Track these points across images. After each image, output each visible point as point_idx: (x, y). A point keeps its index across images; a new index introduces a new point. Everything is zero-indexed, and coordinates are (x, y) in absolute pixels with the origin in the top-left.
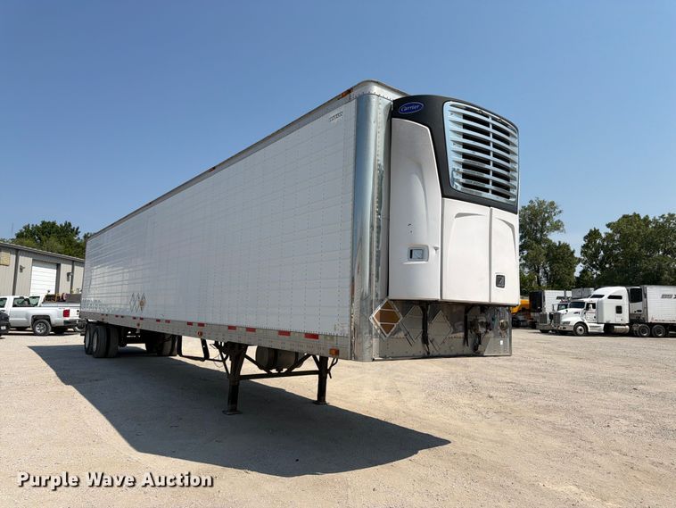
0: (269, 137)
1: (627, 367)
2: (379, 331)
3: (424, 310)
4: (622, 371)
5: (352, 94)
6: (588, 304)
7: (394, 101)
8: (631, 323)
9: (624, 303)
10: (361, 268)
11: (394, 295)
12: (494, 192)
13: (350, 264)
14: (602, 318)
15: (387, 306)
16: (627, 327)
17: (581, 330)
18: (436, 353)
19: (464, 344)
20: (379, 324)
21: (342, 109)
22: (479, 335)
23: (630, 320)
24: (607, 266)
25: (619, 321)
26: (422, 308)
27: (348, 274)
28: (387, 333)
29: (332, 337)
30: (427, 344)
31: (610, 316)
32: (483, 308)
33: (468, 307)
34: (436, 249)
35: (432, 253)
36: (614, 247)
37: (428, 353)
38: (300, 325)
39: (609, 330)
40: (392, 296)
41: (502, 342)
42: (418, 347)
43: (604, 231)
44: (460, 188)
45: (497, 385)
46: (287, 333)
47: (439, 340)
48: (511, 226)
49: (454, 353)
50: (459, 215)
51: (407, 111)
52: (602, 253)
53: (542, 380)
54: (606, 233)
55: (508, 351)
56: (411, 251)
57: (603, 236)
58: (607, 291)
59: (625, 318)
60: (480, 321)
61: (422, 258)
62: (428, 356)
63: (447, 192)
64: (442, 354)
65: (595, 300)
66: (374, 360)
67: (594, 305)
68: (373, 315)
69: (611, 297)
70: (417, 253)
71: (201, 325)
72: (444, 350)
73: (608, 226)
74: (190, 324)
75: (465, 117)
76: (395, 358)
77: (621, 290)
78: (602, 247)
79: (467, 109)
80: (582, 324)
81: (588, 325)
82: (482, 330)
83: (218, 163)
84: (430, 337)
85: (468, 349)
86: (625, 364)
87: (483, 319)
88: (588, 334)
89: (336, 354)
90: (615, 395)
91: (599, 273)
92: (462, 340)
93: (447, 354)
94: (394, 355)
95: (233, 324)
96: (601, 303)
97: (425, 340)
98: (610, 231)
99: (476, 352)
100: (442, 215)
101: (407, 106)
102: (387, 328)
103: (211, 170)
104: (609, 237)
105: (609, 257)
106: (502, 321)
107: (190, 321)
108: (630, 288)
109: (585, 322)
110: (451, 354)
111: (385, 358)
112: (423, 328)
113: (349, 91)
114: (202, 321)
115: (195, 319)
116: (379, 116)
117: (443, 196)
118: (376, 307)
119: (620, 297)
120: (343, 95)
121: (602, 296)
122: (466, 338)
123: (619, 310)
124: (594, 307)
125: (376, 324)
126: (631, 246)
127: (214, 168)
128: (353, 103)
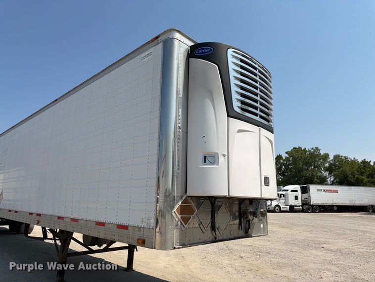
0: (96, 75)
1: (310, 232)
2: (179, 223)
3: (213, 204)
4: (309, 235)
5: (159, 39)
6: (281, 195)
7: (191, 47)
8: (303, 205)
9: (299, 194)
10: (165, 173)
11: (191, 192)
12: (261, 117)
13: (156, 167)
14: (288, 203)
15: (185, 201)
16: (301, 207)
17: (277, 209)
18: (221, 238)
19: (239, 228)
20: (179, 216)
21: (152, 50)
22: (249, 221)
23: (302, 203)
24: (286, 174)
25: (297, 204)
26: (211, 202)
27: (155, 176)
28: (186, 224)
29: (139, 228)
30: (215, 231)
31: (292, 201)
32: (252, 201)
33: (241, 201)
34: (224, 156)
35: (221, 159)
36: (290, 164)
37: (216, 238)
38: (113, 218)
39: (292, 209)
40: (190, 193)
41: (262, 225)
42: (209, 234)
43: (284, 156)
44: (239, 110)
45: (243, 248)
46: (103, 224)
47: (222, 227)
48: (271, 142)
49: (233, 237)
50: (240, 131)
51: (200, 53)
52: (284, 167)
53: (268, 243)
54: (285, 157)
55: (265, 232)
56: (205, 157)
57: (284, 158)
58: (290, 187)
59: (299, 202)
60: (249, 211)
61: (213, 163)
62: (215, 240)
63: (231, 114)
64: (225, 237)
65: (284, 193)
66: (175, 248)
67: (284, 195)
68: (175, 210)
69: (292, 191)
70: (210, 158)
71: (39, 215)
72: (226, 234)
73: (286, 153)
74: (31, 214)
75: (242, 61)
76: (191, 245)
77: (297, 187)
78: (284, 164)
79: (243, 56)
80: (278, 206)
81: (281, 206)
82: (250, 217)
83: (59, 97)
84: (217, 225)
85: (242, 233)
86: (308, 230)
87: (251, 209)
88: (281, 212)
89: (143, 243)
90: (314, 252)
91: (282, 177)
92: (237, 226)
93: (228, 237)
94: (191, 242)
95: (61, 215)
96: (287, 194)
97: (213, 228)
98: (287, 156)
99: (247, 235)
100: (228, 130)
101: (201, 49)
102: (185, 220)
103: (54, 102)
104: (287, 159)
105: (287, 170)
106: (262, 210)
107: (31, 211)
108: (301, 186)
109: (280, 205)
110: (231, 237)
111: (184, 245)
112: (212, 218)
113: (157, 38)
114: (39, 212)
115: (34, 210)
116: (180, 55)
117: (228, 116)
118: (177, 202)
119: (297, 191)
120: (153, 41)
121: (287, 190)
122: (240, 224)
123: (296, 198)
124: (284, 197)
125: (177, 217)
126: (298, 164)
127: (56, 100)
128: (160, 46)
